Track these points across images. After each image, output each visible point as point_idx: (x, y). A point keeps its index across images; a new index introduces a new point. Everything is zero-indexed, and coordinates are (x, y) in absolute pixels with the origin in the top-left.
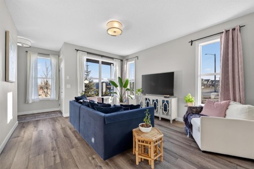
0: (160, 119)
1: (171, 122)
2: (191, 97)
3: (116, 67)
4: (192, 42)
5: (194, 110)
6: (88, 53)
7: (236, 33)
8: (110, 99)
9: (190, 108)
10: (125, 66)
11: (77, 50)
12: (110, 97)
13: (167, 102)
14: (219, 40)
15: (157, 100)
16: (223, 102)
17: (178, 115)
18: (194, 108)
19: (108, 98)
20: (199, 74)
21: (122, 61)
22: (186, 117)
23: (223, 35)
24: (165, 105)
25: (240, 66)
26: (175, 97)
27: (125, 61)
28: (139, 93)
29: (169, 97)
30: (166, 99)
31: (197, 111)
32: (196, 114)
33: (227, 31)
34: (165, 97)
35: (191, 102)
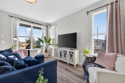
0: (68, 64)
1: (75, 66)
2: (87, 50)
3: (43, 30)
4: (88, 12)
5: (90, 59)
6: (21, 19)
7: (119, 4)
8: (39, 50)
9: (87, 58)
10: (49, 30)
11: (11, 17)
12: (39, 49)
13: (72, 52)
14: (106, 10)
15: (66, 51)
16: (111, 54)
17: (80, 61)
18: (90, 58)
19: (38, 50)
20: (93, 34)
21: (47, 26)
22: (84, 64)
23: (109, 6)
24: (71, 55)
25: (121, 27)
26: (78, 49)
27: (49, 27)
28: (56, 46)
29: (73, 49)
30: (71, 51)
31: (92, 60)
32: (91, 62)
33: (112, 3)
34: (71, 49)
35: (88, 53)
